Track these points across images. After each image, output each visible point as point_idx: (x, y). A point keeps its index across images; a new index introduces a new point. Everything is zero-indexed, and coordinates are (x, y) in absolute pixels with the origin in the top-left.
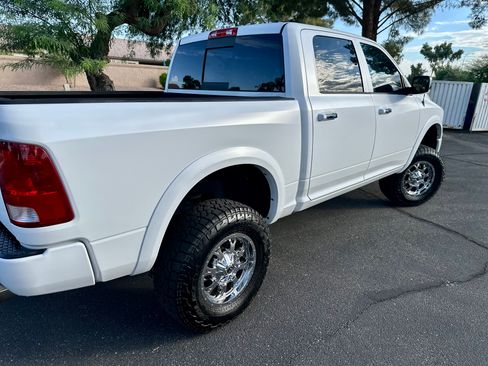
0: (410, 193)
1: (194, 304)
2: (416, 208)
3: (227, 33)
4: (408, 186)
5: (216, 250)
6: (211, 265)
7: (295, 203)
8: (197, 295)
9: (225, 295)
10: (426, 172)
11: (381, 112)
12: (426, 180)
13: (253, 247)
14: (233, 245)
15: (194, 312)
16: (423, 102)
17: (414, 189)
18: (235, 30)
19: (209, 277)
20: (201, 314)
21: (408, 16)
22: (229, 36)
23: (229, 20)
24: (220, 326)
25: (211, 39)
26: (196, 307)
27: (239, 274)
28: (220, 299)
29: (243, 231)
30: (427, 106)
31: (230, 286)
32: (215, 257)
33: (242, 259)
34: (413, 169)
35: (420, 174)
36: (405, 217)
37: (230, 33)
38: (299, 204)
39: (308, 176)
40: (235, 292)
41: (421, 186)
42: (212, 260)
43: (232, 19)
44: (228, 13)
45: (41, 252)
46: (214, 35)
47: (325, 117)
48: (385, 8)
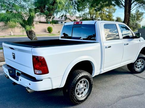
0: (137, 69)
1: (74, 96)
2: (139, 74)
3: (79, 23)
4: (136, 67)
5: (79, 83)
6: (77, 87)
7: (100, 71)
8: (74, 94)
9: (81, 95)
10: (142, 62)
11: (125, 45)
12: (142, 65)
13: (88, 83)
14: (83, 82)
15: (74, 98)
16: (140, 41)
17: (138, 68)
18: (82, 22)
19: (77, 90)
20: (75, 99)
21: (142, 5)
22: (80, 24)
23: (75, 9)
24: (80, 103)
25: (74, 24)
26: (74, 97)
27: (85, 90)
28: (80, 96)
29: (85, 78)
30: (141, 42)
31: (82, 93)
32: (78, 85)
33: (85, 86)
34: (138, 61)
35: (140, 63)
36: (135, 77)
37: (80, 23)
38: (101, 72)
39: (103, 63)
40: (83, 95)
41: (141, 67)
42: (78, 86)
43: (76, 8)
44: (75, 6)
45: (42, 80)
46: (75, 23)
47: (107, 47)
48: (134, 2)
